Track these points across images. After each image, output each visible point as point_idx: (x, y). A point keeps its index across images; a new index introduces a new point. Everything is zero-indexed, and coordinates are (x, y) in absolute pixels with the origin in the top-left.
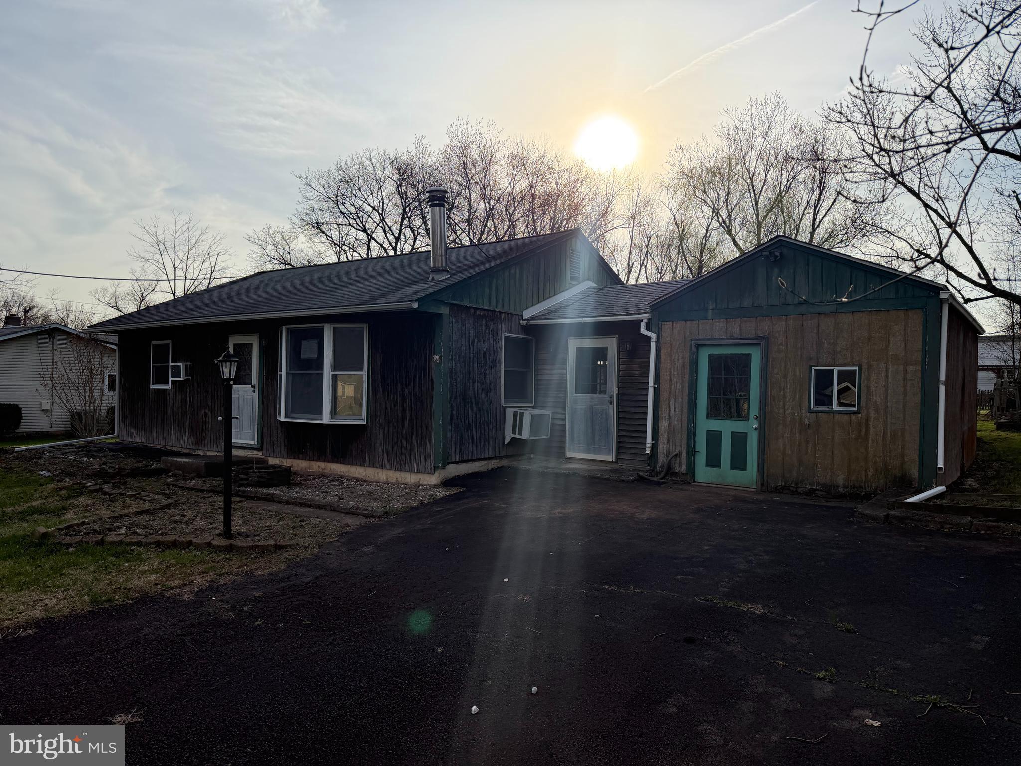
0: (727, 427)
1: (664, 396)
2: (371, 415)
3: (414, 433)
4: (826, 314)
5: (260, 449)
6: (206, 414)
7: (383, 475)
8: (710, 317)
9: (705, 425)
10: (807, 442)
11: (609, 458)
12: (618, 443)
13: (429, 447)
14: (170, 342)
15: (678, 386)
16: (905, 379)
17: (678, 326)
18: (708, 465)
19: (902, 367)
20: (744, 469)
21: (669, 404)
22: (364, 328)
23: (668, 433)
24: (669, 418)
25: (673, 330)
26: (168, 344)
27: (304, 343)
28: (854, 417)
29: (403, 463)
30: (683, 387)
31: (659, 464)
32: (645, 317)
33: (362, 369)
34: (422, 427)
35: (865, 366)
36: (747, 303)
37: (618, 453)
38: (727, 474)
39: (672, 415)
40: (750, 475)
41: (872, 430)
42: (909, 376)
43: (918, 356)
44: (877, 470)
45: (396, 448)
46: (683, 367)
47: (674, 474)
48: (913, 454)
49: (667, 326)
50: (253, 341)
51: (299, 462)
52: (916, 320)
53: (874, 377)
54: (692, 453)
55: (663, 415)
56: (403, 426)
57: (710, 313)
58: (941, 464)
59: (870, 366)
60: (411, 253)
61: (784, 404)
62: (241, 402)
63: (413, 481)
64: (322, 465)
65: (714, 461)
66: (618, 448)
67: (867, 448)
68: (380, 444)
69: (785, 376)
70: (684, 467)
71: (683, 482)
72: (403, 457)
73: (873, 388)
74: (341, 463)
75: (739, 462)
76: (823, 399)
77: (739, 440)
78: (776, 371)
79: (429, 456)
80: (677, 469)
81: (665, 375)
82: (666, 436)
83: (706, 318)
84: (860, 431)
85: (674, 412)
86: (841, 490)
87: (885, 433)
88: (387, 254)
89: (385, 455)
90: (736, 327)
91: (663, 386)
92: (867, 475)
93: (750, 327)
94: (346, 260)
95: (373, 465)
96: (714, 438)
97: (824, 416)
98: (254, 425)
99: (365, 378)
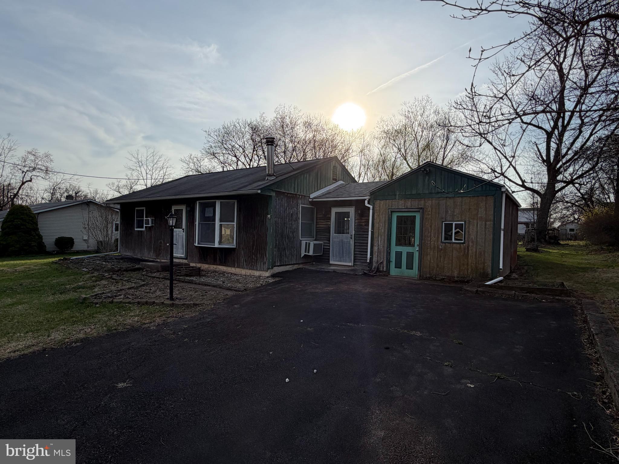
0: (405, 250)
1: (376, 235)
2: (238, 243)
3: (258, 252)
4: (450, 198)
5: (186, 259)
6: (161, 242)
7: (243, 272)
8: (397, 198)
9: (395, 248)
10: (441, 256)
11: (350, 264)
12: (354, 257)
13: (265, 258)
14: (144, 208)
15: (383, 231)
16: (485, 228)
17: (382, 202)
18: (396, 267)
19: (484, 222)
20: (412, 269)
21: (378, 239)
22: (235, 202)
23: (378, 252)
24: (378, 245)
25: (381, 204)
26: (143, 209)
27: (206, 209)
28: (462, 245)
29: (253, 266)
30: (385, 231)
31: (373, 267)
32: (367, 198)
33: (233, 221)
34: (262, 250)
35: (467, 222)
36: (414, 192)
37: (354, 262)
38: (404, 271)
39: (379, 244)
40: (414, 272)
41: (470, 251)
42: (487, 227)
43: (492, 217)
44: (472, 269)
45: (249, 259)
46: (385, 222)
47: (380, 272)
48: (489, 263)
49: (377, 202)
50: (183, 208)
51: (204, 265)
52: (491, 200)
53: (471, 227)
54: (389, 262)
55: (376, 244)
56: (253, 249)
57: (397, 196)
58: (501, 267)
59: (469, 221)
60: (257, 167)
61: (431, 239)
62: (177, 236)
63: (257, 275)
64: (215, 266)
65: (398, 265)
66: (354, 259)
67: (468, 260)
68: (242, 257)
69: (431, 227)
70: (385, 268)
71: (384, 275)
72: (253, 263)
73: (471, 232)
74: (224, 266)
75: (410, 266)
76: (448, 237)
77: (410, 256)
78: (427, 224)
79: (265, 263)
80: (381, 269)
81: (376, 225)
82: (376, 254)
83: (395, 199)
84: (465, 252)
85: (381, 243)
86: (456, 279)
87: (476, 252)
88: (246, 167)
89: (245, 262)
90: (409, 204)
91: (376, 231)
92: (467, 272)
93: (415, 203)
94: (226, 170)
95: (238, 267)
96: (399, 255)
97: (449, 245)
98: (183, 248)
99: (235, 226)
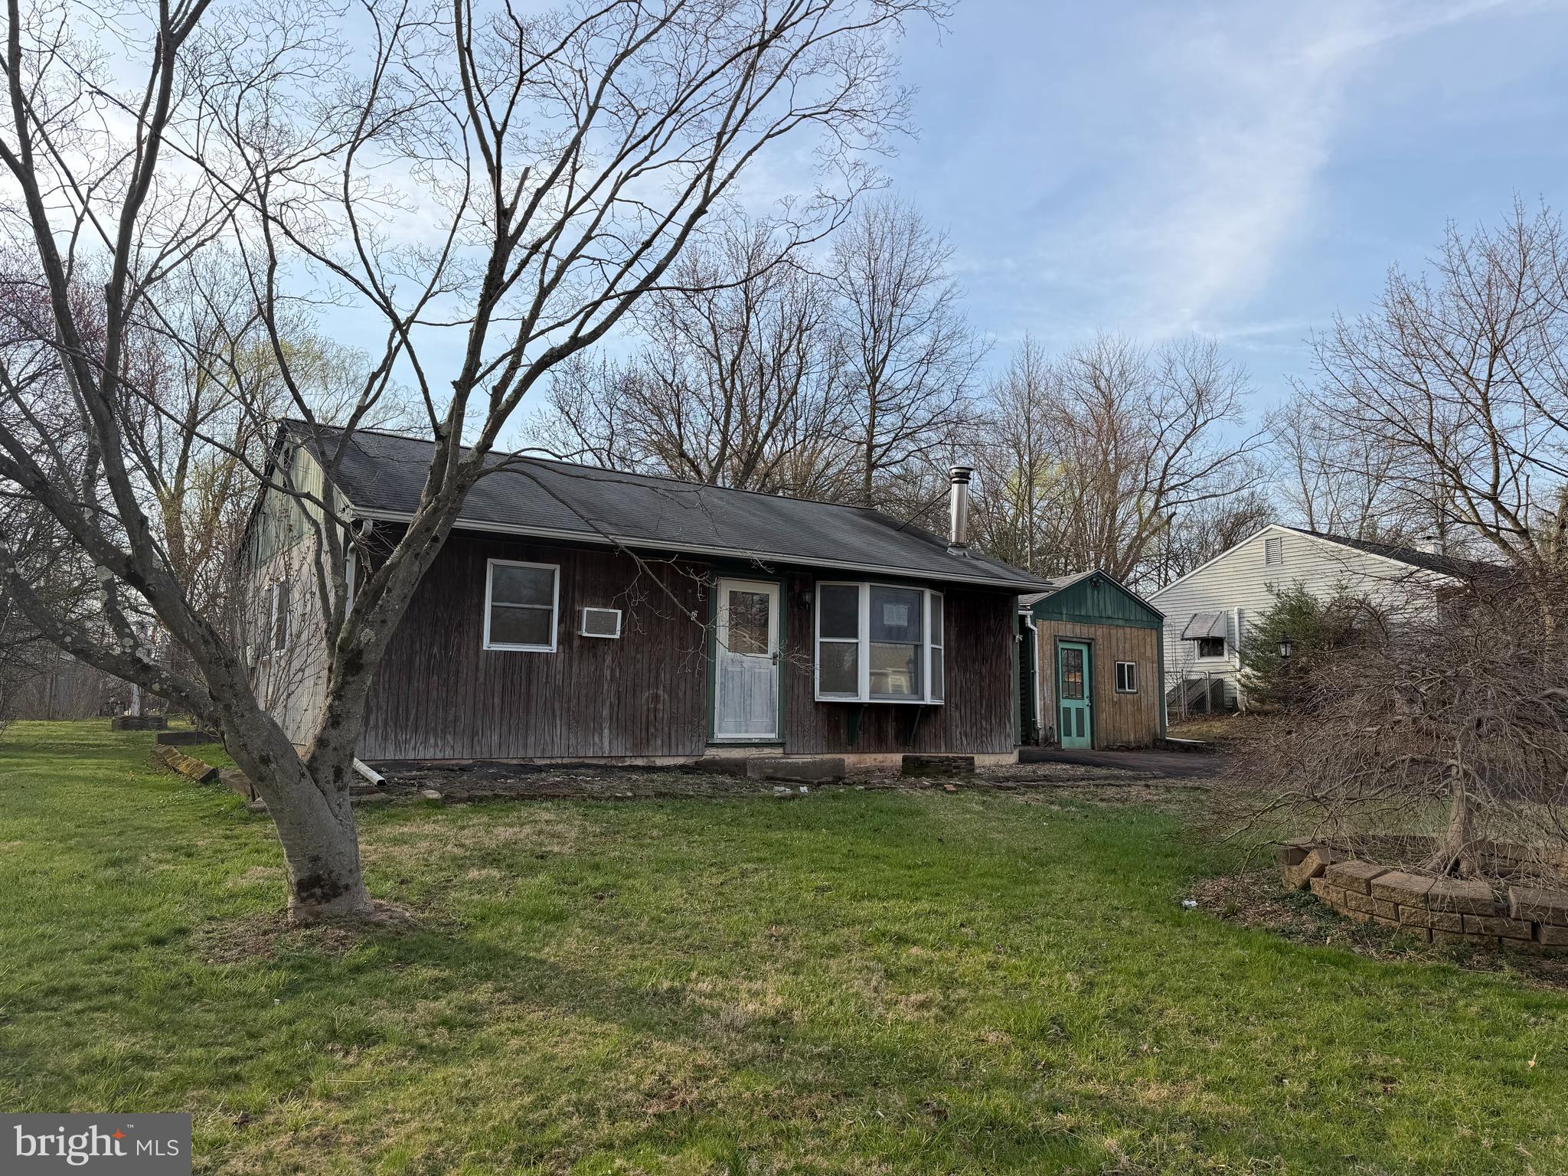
0: (1072, 704)
3: (993, 713)
4: (1120, 627)
5: (780, 744)
6: (656, 697)
8: (1063, 619)
10: (1116, 714)
13: (1008, 726)
15: (1049, 673)
16: (1153, 672)
17: (1046, 623)
18: (1065, 735)
19: (1151, 664)
20: (1083, 735)
21: (1043, 687)
23: (1044, 711)
24: (1044, 698)
25: (1044, 627)
26: (550, 571)
28: (1135, 695)
29: (984, 745)
30: (1052, 673)
31: (1040, 737)
32: (1029, 613)
33: (940, 643)
35: (1137, 663)
36: (1083, 613)
38: (1075, 741)
40: (1086, 740)
41: (1143, 704)
43: (1156, 658)
45: (974, 729)
46: (1051, 657)
47: (1051, 744)
48: (1158, 720)
49: (1040, 622)
50: (773, 593)
52: (1155, 636)
53: (1141, 670)
54: (1059, 726)
56: (981, 707)
57: (1064, 616)
61: (1105, 687)
62: (747, 678)
63: (992, 763)
64: (880, 757)
65: (1068, 734)
67: (1141, 717)
68: (957, 727)
69: (1104, 668)
70: (1056, 737)
72: (984, 739)
73: (1141, 678)
75: (1081, 734)
76: (1121, 684)
77: (1080, 714)
78: (1099, 663)
79: (1009, 736)
80: (1052, 740)
82: (1042, 713)
84: (1138, 705)
85: (1047, 693)
86: (1133, 744)
87: (1147, 706)
89: (963, 737)
90: (1078, 629)
92: (1142, 733)
93: (1085, 631)
96: (1067, 711)
97: (1123, 695)
98: (774, 711)
